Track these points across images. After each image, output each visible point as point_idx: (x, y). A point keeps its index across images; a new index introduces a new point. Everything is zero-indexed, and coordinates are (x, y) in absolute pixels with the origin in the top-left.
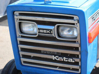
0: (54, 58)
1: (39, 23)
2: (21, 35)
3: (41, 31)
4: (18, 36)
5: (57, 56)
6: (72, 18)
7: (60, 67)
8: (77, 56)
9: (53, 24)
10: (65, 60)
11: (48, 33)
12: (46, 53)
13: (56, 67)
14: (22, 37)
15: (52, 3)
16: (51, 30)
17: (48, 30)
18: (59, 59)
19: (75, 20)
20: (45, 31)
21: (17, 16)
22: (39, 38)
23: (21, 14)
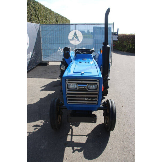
0: (85, 99)
1: (78, 84)
2: (68, 90)
3: (80, 87)
4: (66, 90)
5: (87, 99)
6: (96, 81)
7: (87, 103)
8: (96, 97)
9: (86, 84)
10: (91, 100)
11: (84, 88)
12: (82, 97)
13: (85, 103)
14: (69, 91)
15: (85, 74)
16: (85, 87)
17: (84, 87)
18: (88, 100)
19: (97, 82)
20: (82, 88)
21: (67, 81)
22: (79, 90)
23: (69, 80)
